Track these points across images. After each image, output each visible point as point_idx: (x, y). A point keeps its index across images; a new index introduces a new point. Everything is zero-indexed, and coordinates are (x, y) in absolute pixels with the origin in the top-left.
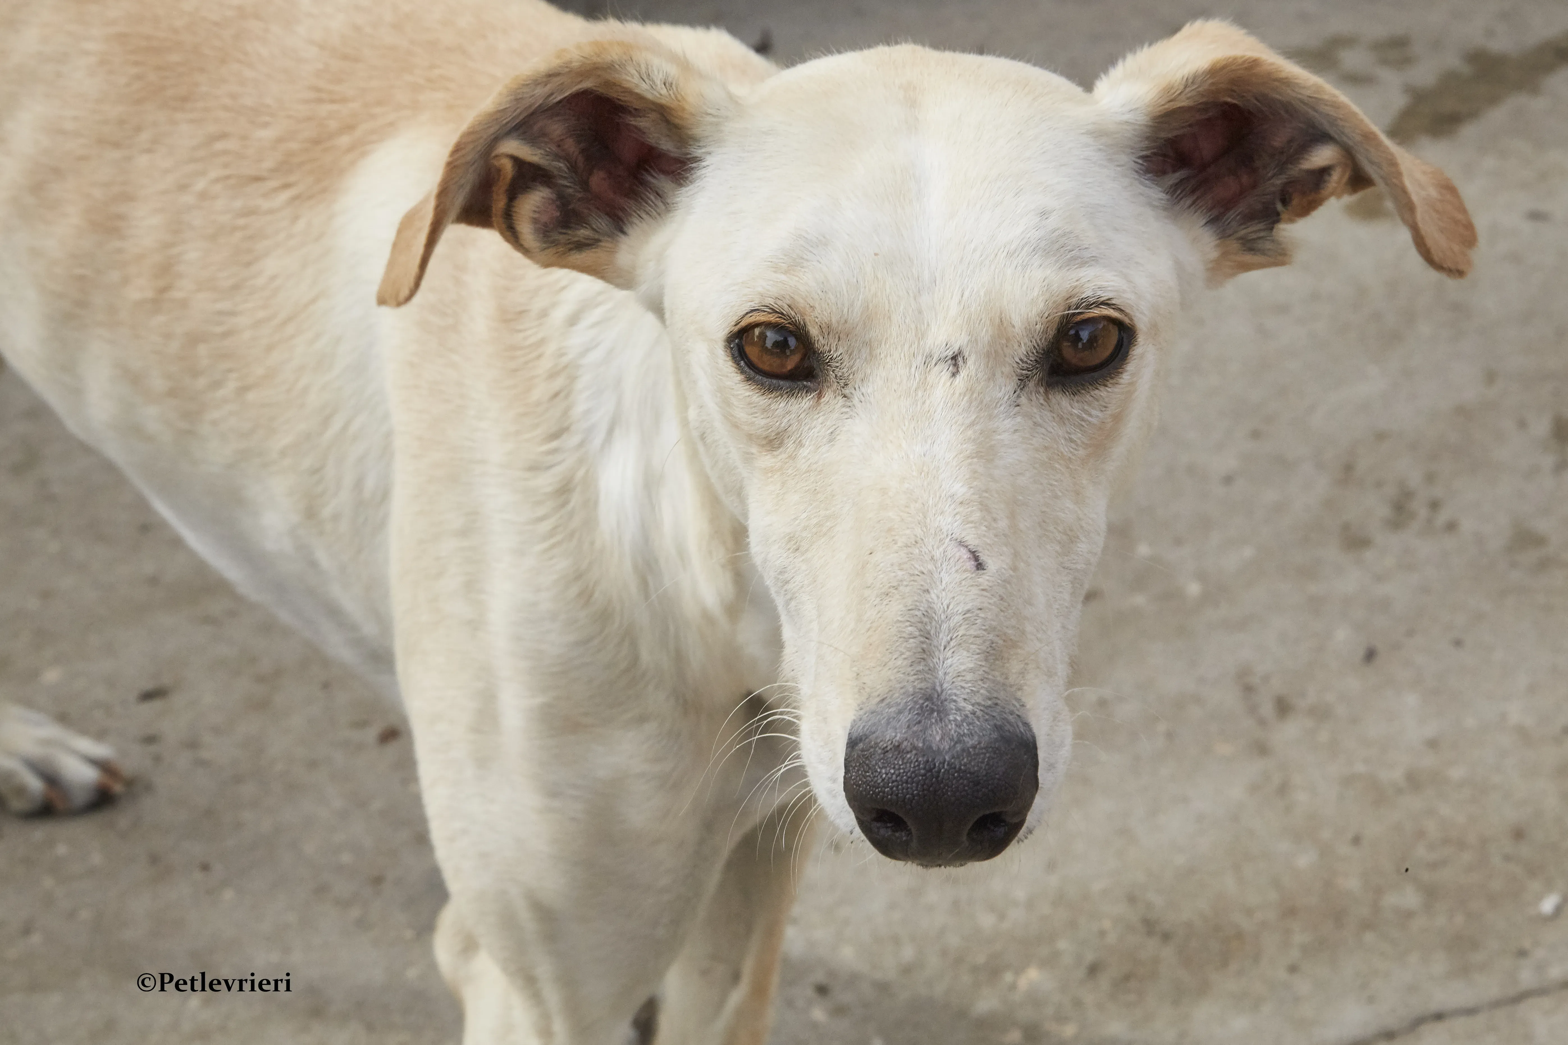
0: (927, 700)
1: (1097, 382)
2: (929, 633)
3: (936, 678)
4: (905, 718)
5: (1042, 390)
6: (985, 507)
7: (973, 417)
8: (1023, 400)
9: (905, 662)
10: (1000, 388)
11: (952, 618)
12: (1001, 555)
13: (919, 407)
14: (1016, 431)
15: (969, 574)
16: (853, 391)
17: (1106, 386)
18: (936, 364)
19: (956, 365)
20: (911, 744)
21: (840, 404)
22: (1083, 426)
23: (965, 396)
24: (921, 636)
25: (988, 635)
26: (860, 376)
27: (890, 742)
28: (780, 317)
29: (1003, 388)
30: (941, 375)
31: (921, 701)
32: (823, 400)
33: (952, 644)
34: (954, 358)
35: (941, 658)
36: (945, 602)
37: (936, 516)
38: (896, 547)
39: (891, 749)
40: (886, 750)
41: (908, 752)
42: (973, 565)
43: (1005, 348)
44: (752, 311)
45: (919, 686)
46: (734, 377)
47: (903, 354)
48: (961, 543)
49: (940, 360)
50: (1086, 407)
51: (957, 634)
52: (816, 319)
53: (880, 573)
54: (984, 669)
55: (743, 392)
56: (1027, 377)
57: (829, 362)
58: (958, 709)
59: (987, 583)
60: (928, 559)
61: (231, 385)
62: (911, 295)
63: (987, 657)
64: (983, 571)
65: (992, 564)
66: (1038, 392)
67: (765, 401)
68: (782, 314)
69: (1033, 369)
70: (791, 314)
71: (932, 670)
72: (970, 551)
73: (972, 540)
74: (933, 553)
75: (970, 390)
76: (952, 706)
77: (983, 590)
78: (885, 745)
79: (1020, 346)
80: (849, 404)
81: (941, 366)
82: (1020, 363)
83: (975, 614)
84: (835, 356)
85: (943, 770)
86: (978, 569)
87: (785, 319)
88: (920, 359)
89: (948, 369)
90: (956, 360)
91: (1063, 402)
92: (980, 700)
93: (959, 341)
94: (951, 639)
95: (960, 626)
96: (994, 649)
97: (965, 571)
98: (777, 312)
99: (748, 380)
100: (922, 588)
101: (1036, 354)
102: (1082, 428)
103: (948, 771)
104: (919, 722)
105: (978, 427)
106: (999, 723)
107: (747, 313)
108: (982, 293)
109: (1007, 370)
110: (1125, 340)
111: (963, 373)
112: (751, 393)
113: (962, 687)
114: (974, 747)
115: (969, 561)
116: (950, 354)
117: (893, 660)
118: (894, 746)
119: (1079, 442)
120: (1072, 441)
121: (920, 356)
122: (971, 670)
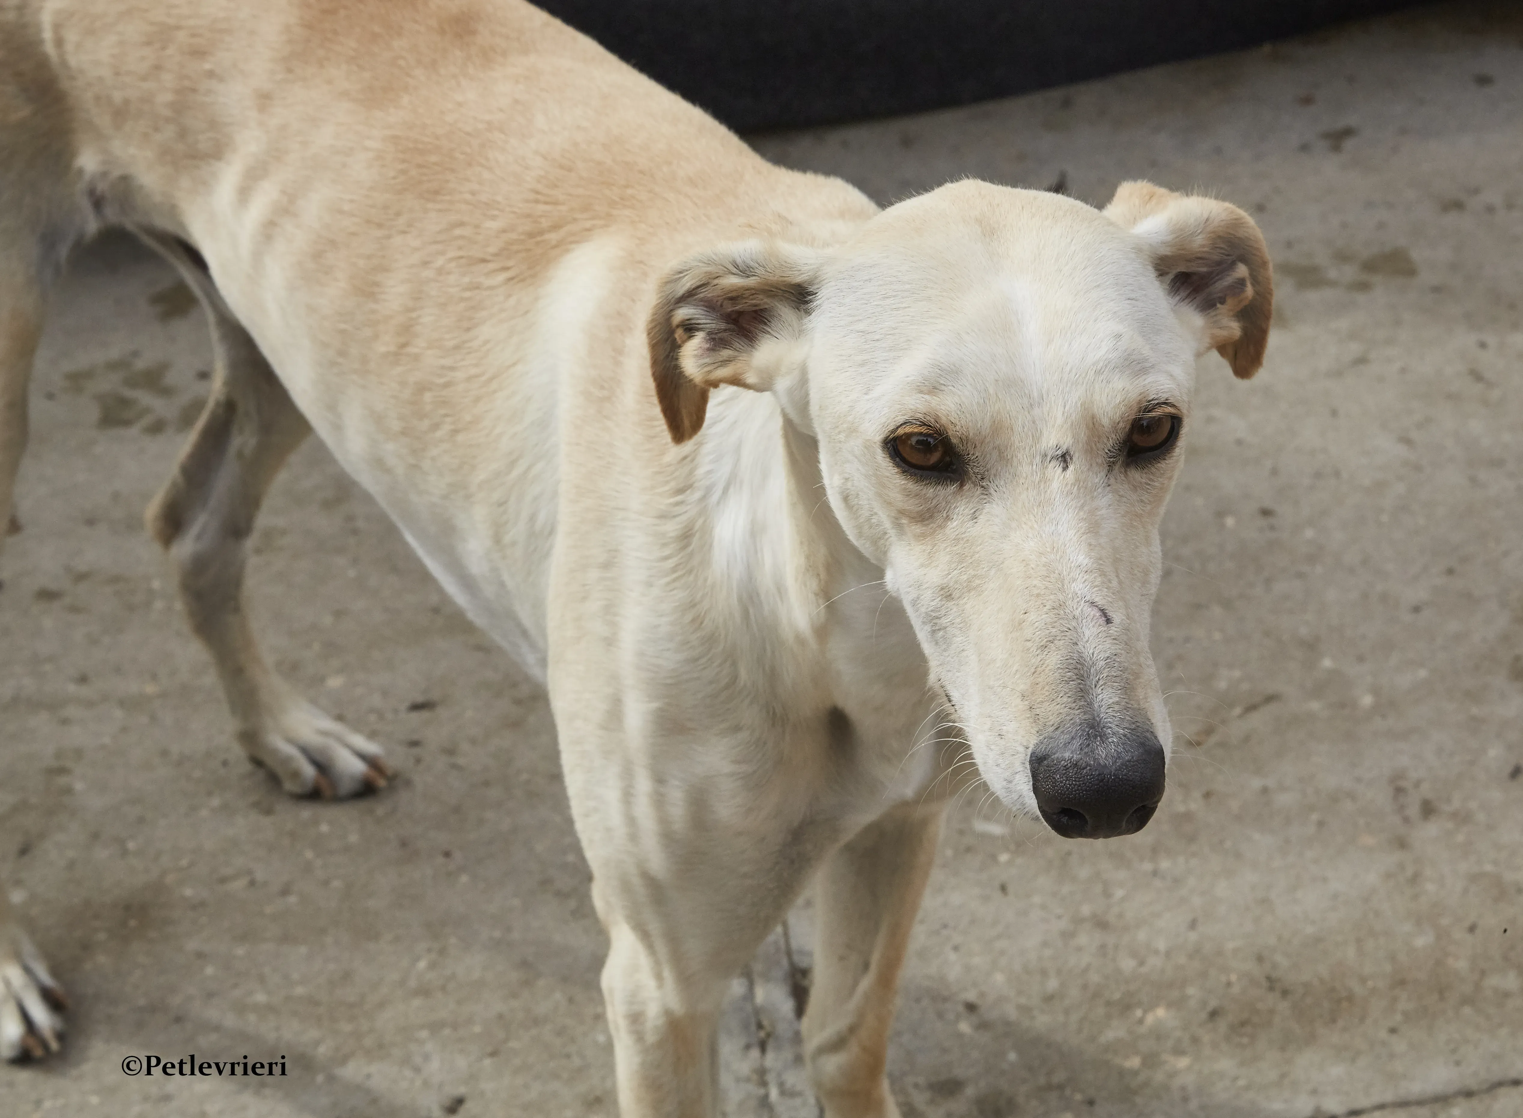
0: (1091, 728)
1: (1159, 458)
2: (1083, 676)
3: (1094, 710)
4: (1076, 743)
5: (1123, 470)
6: (1103, 574)
7: (1082, 501)
8: (1112, 481)
9: (1070, 700)
10: (1097, 475)
11: (1097, 664)
12: (1120, 609)
13: (1043, 495)
14: (1110, 505)
15: (1103, 628)
16: (989, 484)
17: (1165, 459)
18: (1050, 462)
19: (1065, 461)
20: (1085, 762)
21: (978, 492)
22: (1149, 489)
23: (1075, 486)
24: (1078, 679)
25: (1123, 674)
26: (993, 472)
27: (1069, 761)
28: (929, 429)
29: (1099, 474)
30: (1055, 470)
31: (1087, 730)
32: (964, 488)
33: (1101, 683)
34: (1063, 456)
35: (1094, 694)
36: (1091, 651)
37: (1071, 583)
38: (1045, 609)
39: (1071, 766)
40: (1067, 767)
41: (1084, 769)
42: (1104, 620)
43: (1098, 444)
44: (905, 423)
45: (1083, 718)
46: (891, 470)
47: (1025, 456)
48: (1092, 604)
49: (1052, 458)
50: (1151, 477)
51: (1103, 676)
52: (957, 433)
53: (1037, 630)
54: (1125, 700)
55: (899, 481)
56: (1113, 463)
57: (968, 462)
58: (1114, 734)
59: (1116, 633)
60: (1071, 618)
61: (446, 428)
62: (1026, 409)
63: (1126, 691)
64: (1111, 625)
65: (1117, 617)
66: (1121, 472)
67: (918, 488)
68: (930, 426)
69: (1117, 457)
70: (937, 426)
71: (1090, 704)
72: (1100, 610)
73: (1100, 601)
74: (1074, 613)
75: (1077, 480)
76: (1109, 731)
77: (1114, 639)
78: (1066, 764)
79: (1108, 440)
80: (986, 493)
81: (1054, 463)
82: (1109, 452)
83: (1112, 660)
84: (972, 458)
85: (1111, 780)
86: (1108, 623)
87: (932, 430)
88: (1038, 459)
89: (1060, 465)
90: (1065, 458)
91: (1136, 475)
92: (1127, 725)
93: (1067, 442)
94: (1099, 680)
95: (1104, 669)
96: (1129, 684)
97: (1100, 625)
98: (925, 425)
99: (903, 473)
100: (1071, 641)
101: (1119, 444)
102: (1149, 491)
103: (1115, 781)
104: (1089, 745)
105: (1086, 508)
106: (1142, 741)
107: (901, 425)
108: (1079, 405)
109: (1099, 461)
110: (1175, 424)
111: (1071, 468)
112: (906, 482)
113: (1113, 716)
114: (1129, 761)
115: (1101, 618)
116: (1059, 452)
117: (1059, 697)
118: (1073, 764)
119: (1146, 501)
120: (1142, 501)
121: (1038, 456)
122: (1117, 703)
